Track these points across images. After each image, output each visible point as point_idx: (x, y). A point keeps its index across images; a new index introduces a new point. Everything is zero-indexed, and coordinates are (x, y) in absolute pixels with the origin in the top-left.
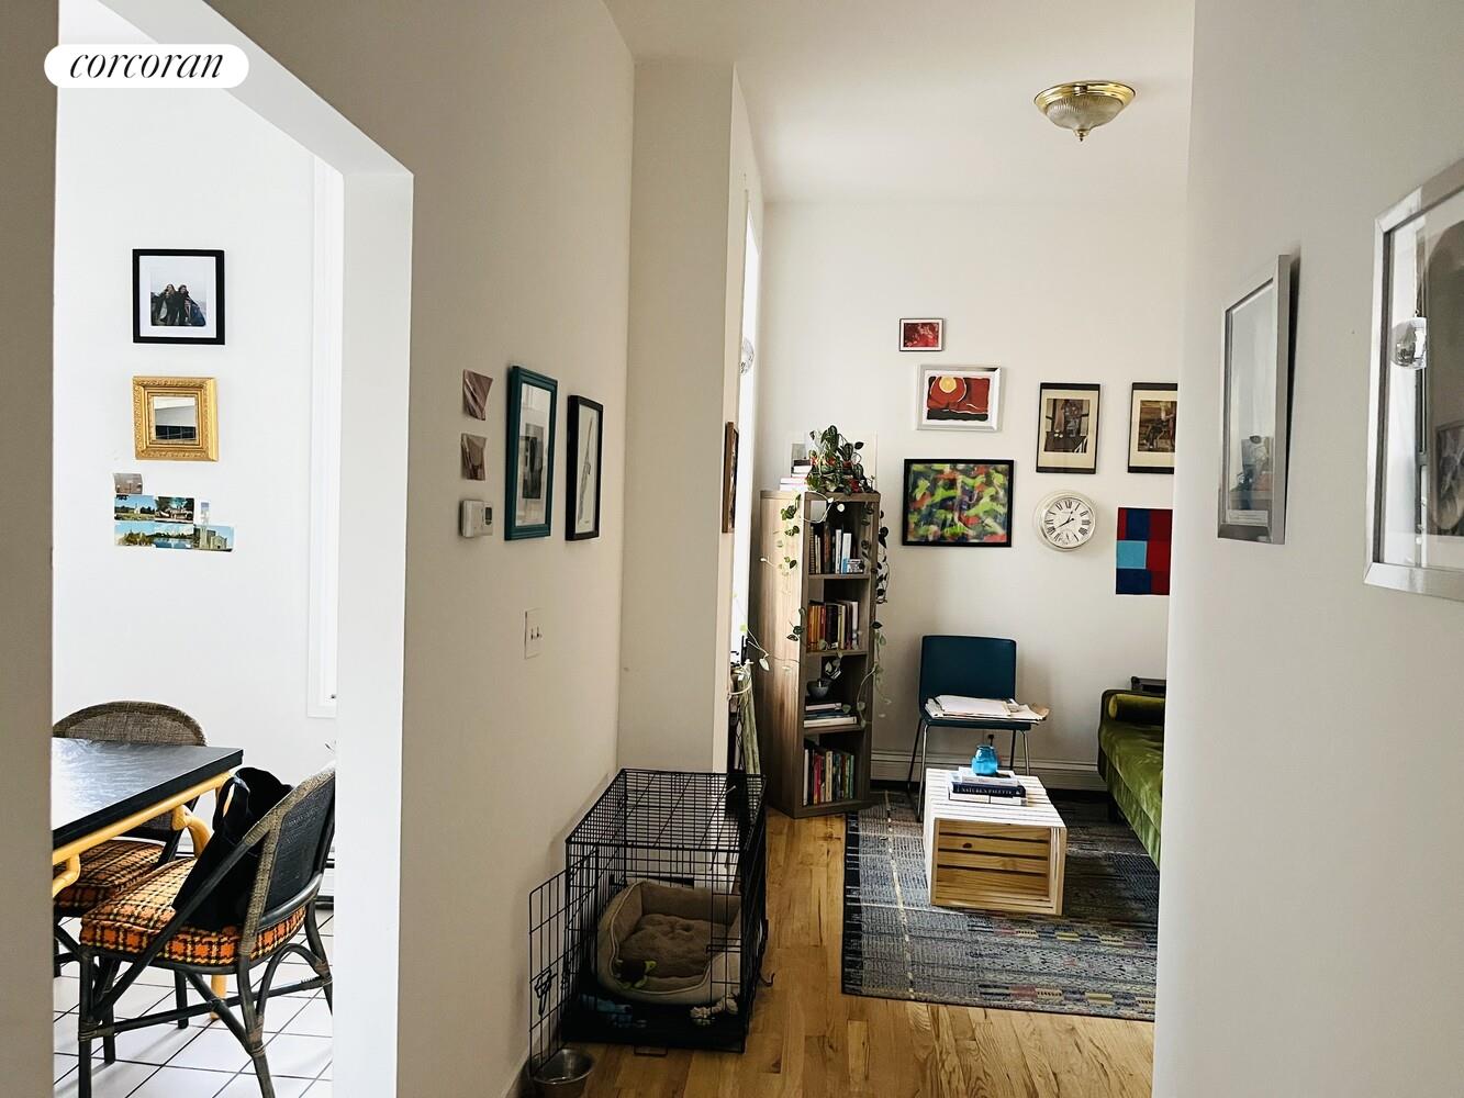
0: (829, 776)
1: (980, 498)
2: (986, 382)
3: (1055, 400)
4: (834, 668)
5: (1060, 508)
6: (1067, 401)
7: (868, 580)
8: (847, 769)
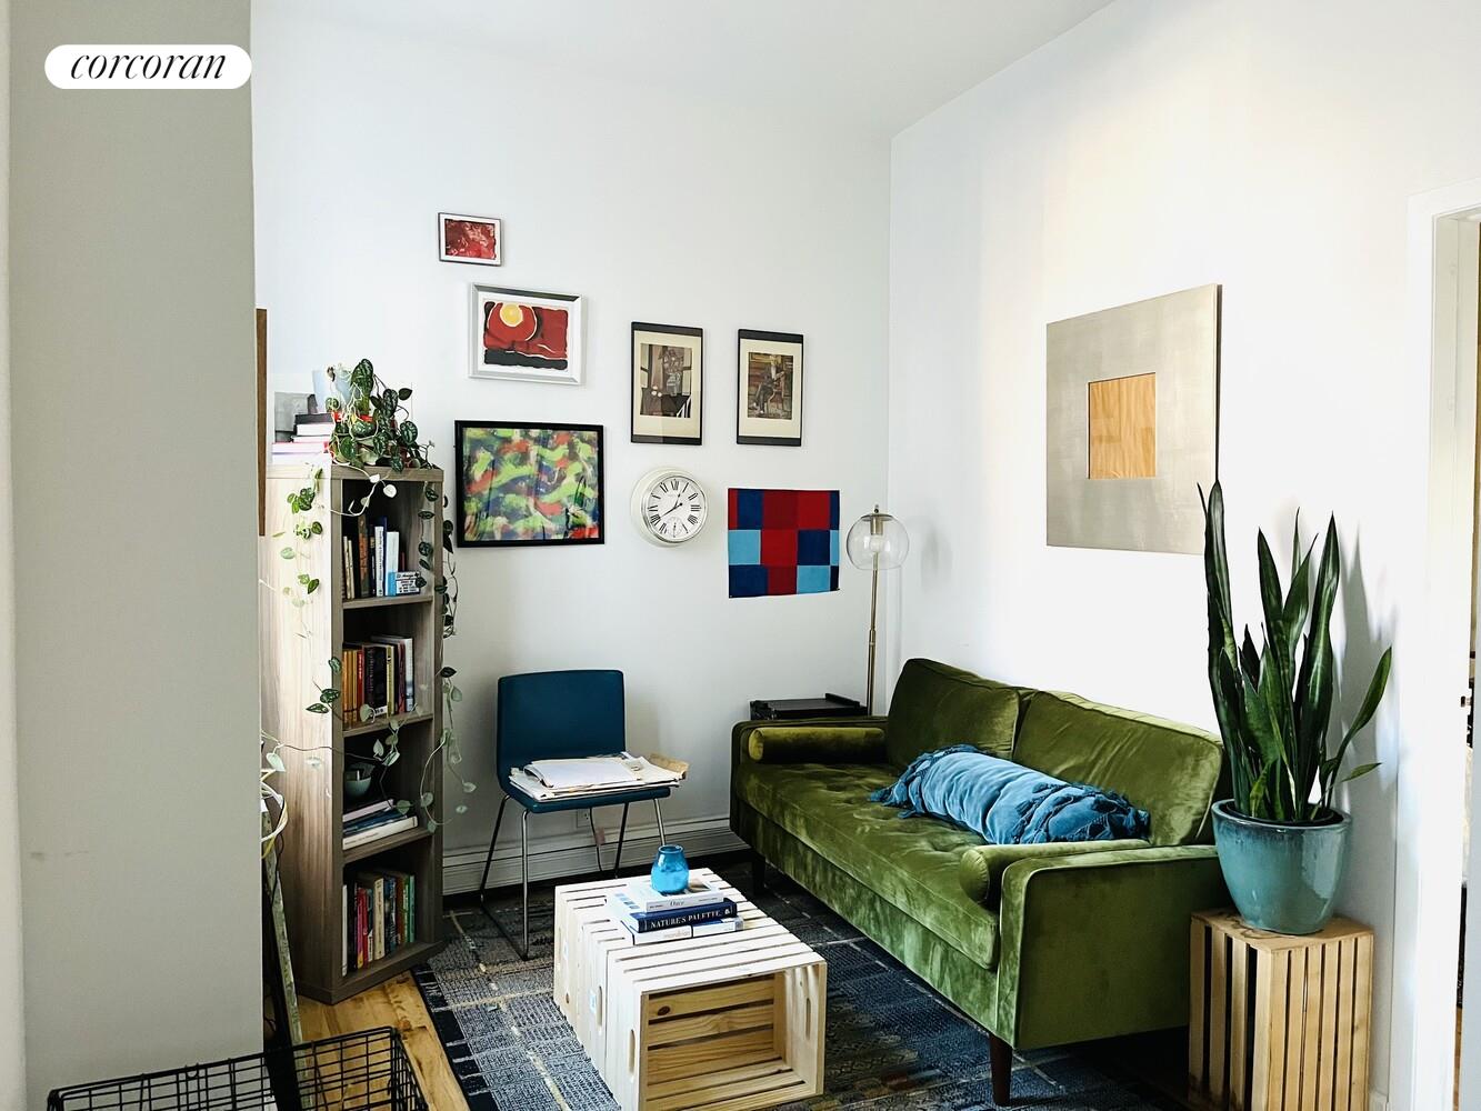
0: (379, 918)
1: (562, 478)
2: (562, 316)
3: (650, 346)
4: (387, 749)
5: (666, 491)
6: (665, 347)
7: (430, 603)
8: (405, 898)
